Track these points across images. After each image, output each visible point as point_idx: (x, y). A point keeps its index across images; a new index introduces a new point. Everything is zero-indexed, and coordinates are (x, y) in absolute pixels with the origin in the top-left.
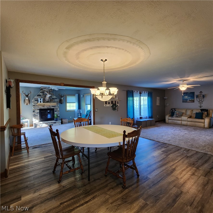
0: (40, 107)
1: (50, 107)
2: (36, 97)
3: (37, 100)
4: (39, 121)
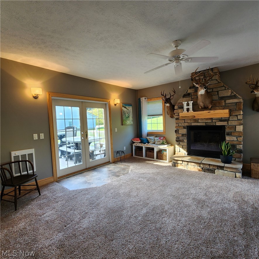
0: (189, 122)
2: (181, 100)
4: (186, 153)
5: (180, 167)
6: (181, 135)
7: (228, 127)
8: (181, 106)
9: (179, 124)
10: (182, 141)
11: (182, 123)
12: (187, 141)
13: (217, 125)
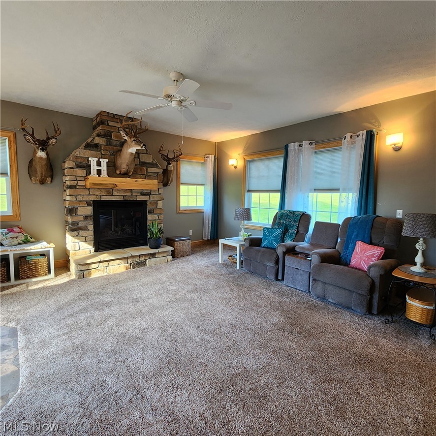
0: (98, 193)
1: (134, 194)
2: (81, 152)
3: (84, 163)
4: (93, 249)
5: (95, 275)
6: (82, 218)
7: (151, 203)
8: (81, 163)
9: (79, 196)
10: (85, 229)
11: (83, 195)
12: (94, 227)
13: (137, 200)
